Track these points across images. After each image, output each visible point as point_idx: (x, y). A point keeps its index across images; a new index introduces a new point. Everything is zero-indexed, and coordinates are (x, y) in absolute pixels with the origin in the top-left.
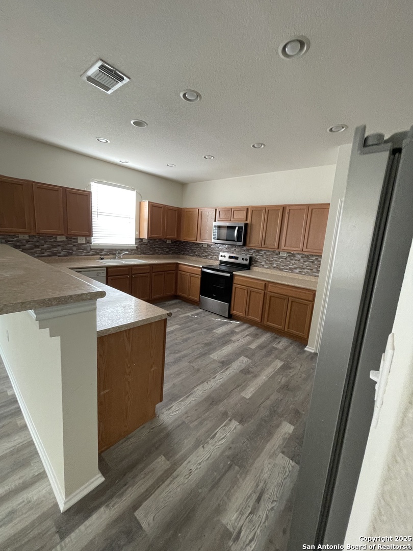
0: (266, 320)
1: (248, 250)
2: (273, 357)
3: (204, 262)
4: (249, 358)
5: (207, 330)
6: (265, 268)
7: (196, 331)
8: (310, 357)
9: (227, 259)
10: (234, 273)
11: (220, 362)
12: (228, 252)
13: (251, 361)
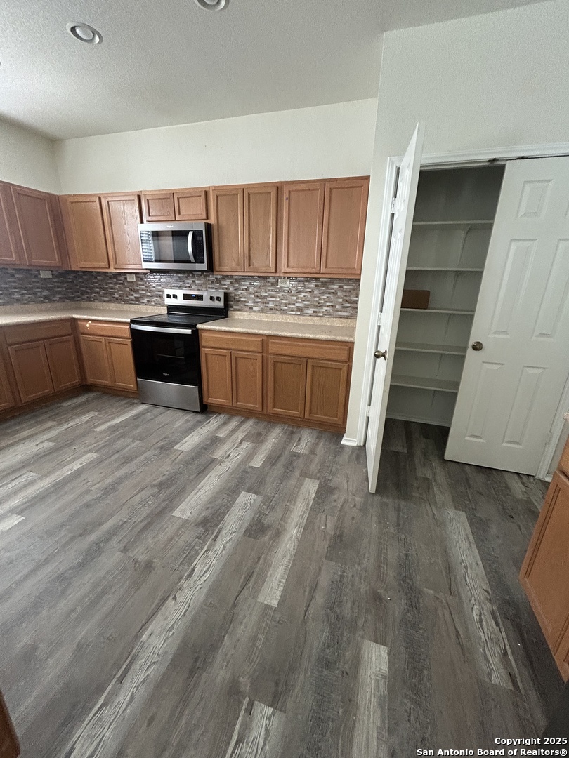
0: (270, 405)
1: (218, 281)
2: (297, 474)
3: (134, 312)
4: (256, 493)
5: (161, 448)
6: (255, 312)
7: (136, 457)
8: (354, 456)
9: (180, 302)
10: (199, 326)
11: (198, 525)
12: (180, 287)
13: (260, 498)
